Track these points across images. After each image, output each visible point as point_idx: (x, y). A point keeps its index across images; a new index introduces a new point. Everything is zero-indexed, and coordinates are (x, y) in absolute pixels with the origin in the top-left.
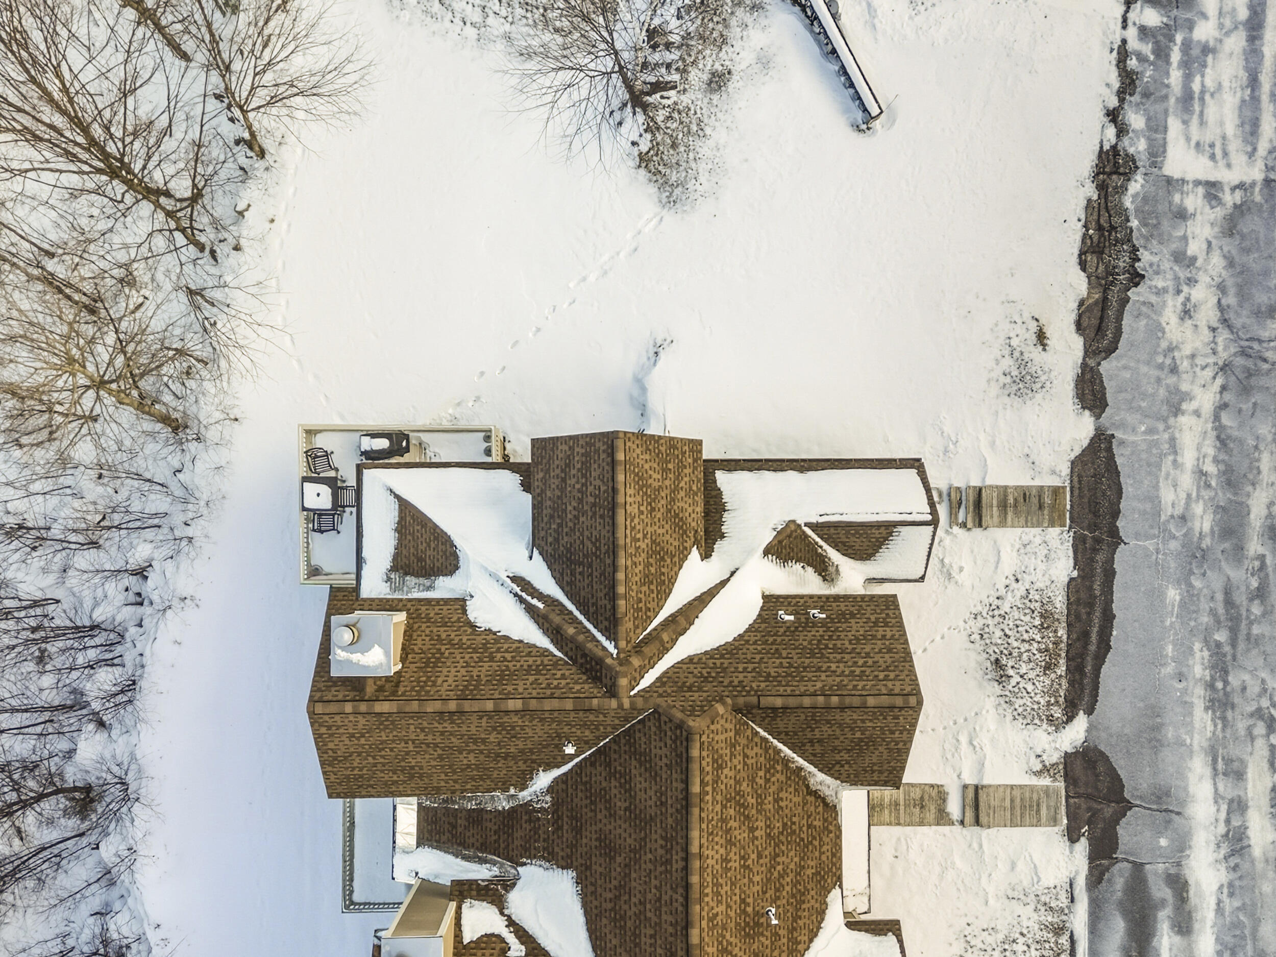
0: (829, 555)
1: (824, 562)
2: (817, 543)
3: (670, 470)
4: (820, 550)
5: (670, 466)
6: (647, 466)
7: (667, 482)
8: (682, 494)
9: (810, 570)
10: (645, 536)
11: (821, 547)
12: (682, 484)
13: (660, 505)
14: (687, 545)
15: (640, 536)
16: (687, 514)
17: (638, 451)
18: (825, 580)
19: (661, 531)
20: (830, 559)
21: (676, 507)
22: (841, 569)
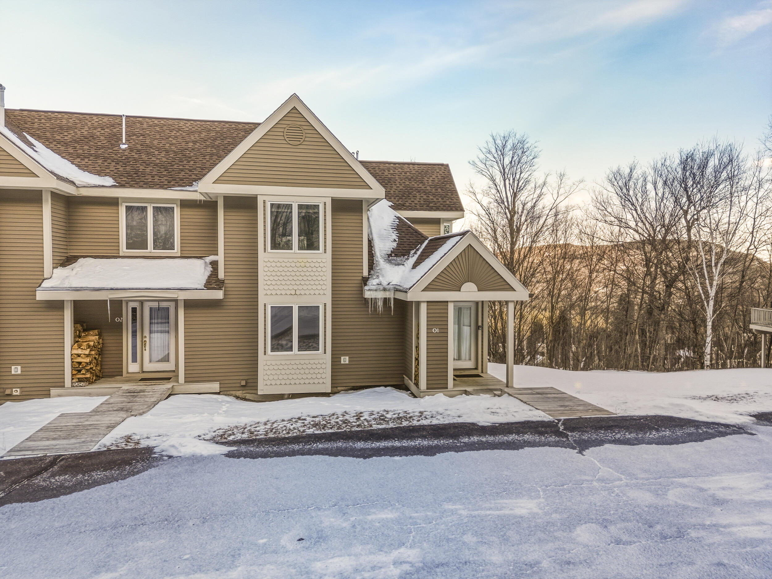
0: (410, 258)
1: (404, 255)
2: (418, 250)
3: (437, 190)
4: (413, 252)
5: (439, 190)
6: (434, 177)
7: (428, 188)
8: (425, 197)
9: (395, 245)
10: (391, 174)
11: (415, 253)
12: (431, 197)
13: (413, 183)
14: (393, 199)
15: (392, 172)
16: (412, 200)
17: (441, 173)
18: (389, 256)
19: (397, 183)
20: (408, 259)
21: (415, 193)
22: (401, 266)
